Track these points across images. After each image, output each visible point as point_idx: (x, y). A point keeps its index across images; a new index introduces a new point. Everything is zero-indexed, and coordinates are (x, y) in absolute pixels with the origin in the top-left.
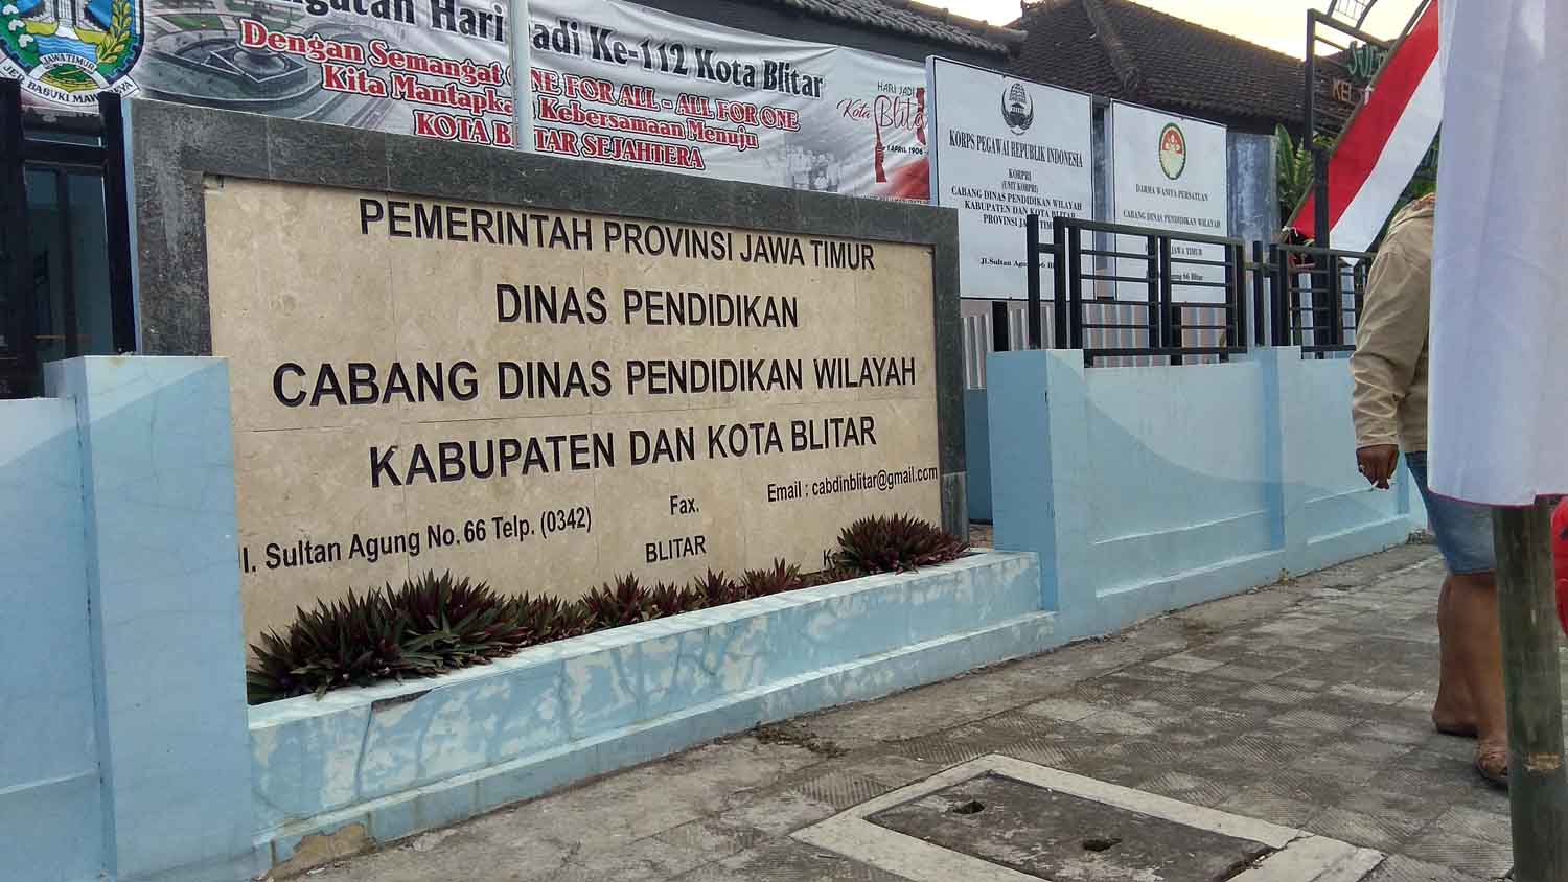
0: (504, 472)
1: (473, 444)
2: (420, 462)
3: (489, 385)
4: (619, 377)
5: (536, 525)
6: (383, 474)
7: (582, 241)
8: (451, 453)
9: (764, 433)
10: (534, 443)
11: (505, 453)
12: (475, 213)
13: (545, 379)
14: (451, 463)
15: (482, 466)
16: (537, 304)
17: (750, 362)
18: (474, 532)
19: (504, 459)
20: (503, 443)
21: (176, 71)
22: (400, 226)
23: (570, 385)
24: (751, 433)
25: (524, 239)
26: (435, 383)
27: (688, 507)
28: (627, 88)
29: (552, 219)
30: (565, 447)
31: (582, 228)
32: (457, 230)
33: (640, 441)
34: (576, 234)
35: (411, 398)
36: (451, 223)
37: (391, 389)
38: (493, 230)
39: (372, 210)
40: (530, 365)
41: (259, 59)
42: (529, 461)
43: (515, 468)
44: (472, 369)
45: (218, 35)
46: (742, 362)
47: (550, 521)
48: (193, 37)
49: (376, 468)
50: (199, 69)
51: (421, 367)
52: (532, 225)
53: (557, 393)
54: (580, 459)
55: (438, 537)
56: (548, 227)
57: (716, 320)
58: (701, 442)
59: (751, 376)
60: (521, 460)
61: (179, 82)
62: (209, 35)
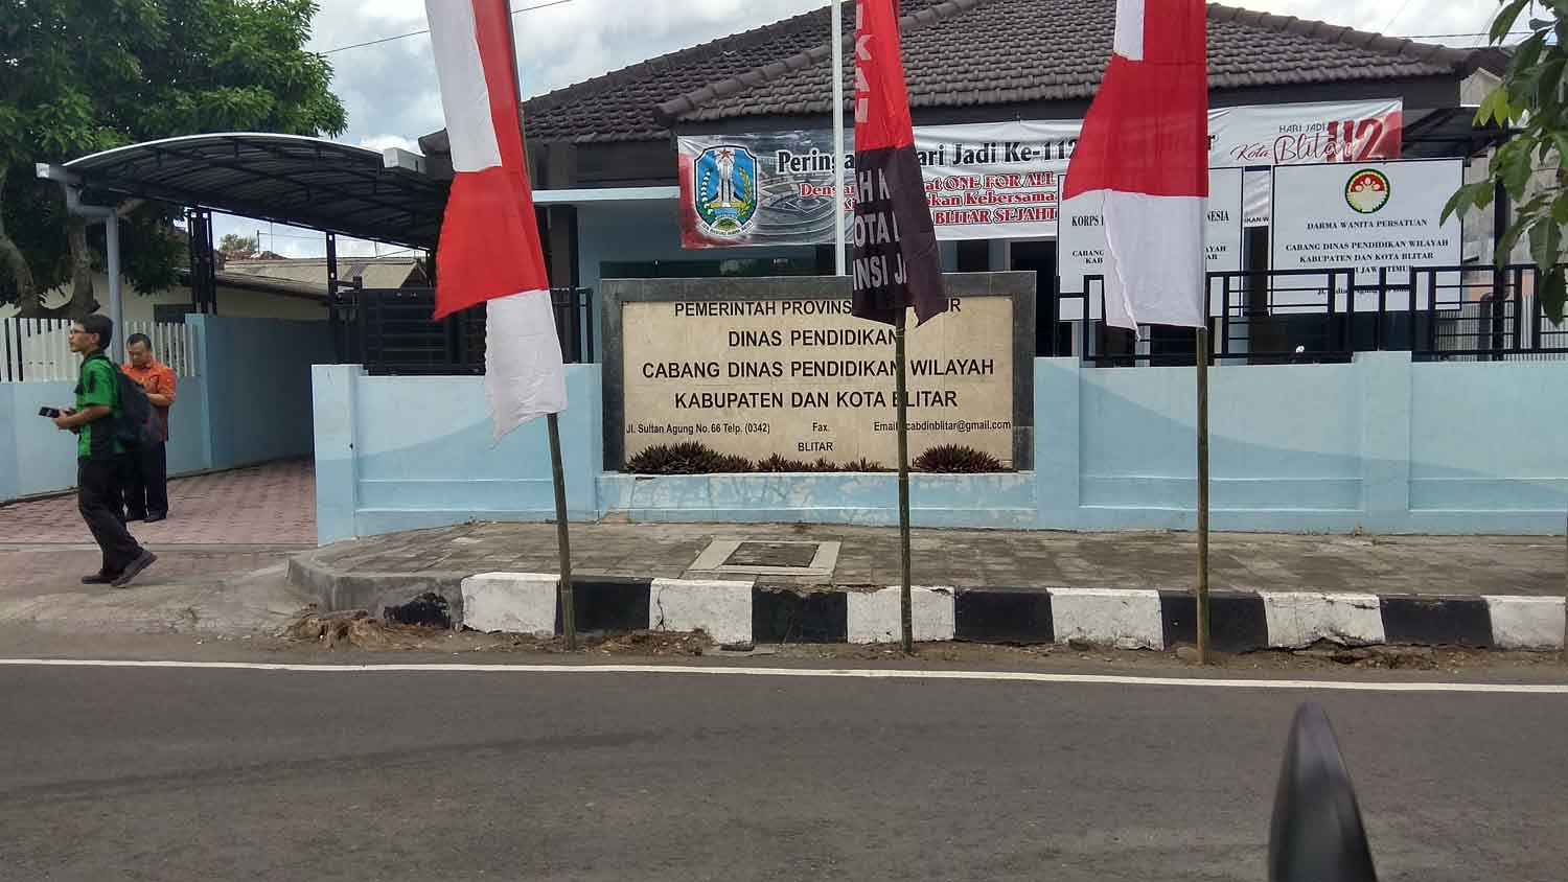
0: (729, 406)
1: (716, 395)
2: (694, 400)
3: (724, 371)
4: (787, 369)
5: (743, 428)
6: (680, 404)
7: (770, 311)
8: (707, 397)
9: (873, 398)
10: (743, 395)
11: (730, 398)
12: (721, 305)
13: (750, 369)
14: (707, 401)
15: (720, 403)
16: (747, 339)
17: (865, 363)
18: (716, 428)
19: (729, 401)
20: (729, 395)
21: (770, 214)
22: (689, 312)
23: (762, 372)
24: (865, 397)
25: (742, 313)
26: (702, 371)
27: (823, 428)
28: (1030, 175)
29: (756, 304)
30: (758, 398)
31: (771, 305)
32: (713, 312)
33: (797, 397)
34: (767, 308)
35: (692, 376)
36: (710, 309)
37: (684, 372)
38: (729, 311)
39: (680, 307)
40: (743, 364)
41: (808, 201)
42: (741, 402)
43: (734, 405)
44: (716, 365)
45: (790, 193)
46: (860, 363)
47: (750, 427)
48: (778, 197)
49: (677, 402)
50: (782, 211)
51: (696, 364)
52: (746, 307)
53: (755, 375)
54: (765, 403)
55: (700, 429)
56: (753, 307)
57: (844, 342)
58: (833, 399)
59: (866, 369)
60: (737, 402)
61: (772, 219)
62: (785, 194)
